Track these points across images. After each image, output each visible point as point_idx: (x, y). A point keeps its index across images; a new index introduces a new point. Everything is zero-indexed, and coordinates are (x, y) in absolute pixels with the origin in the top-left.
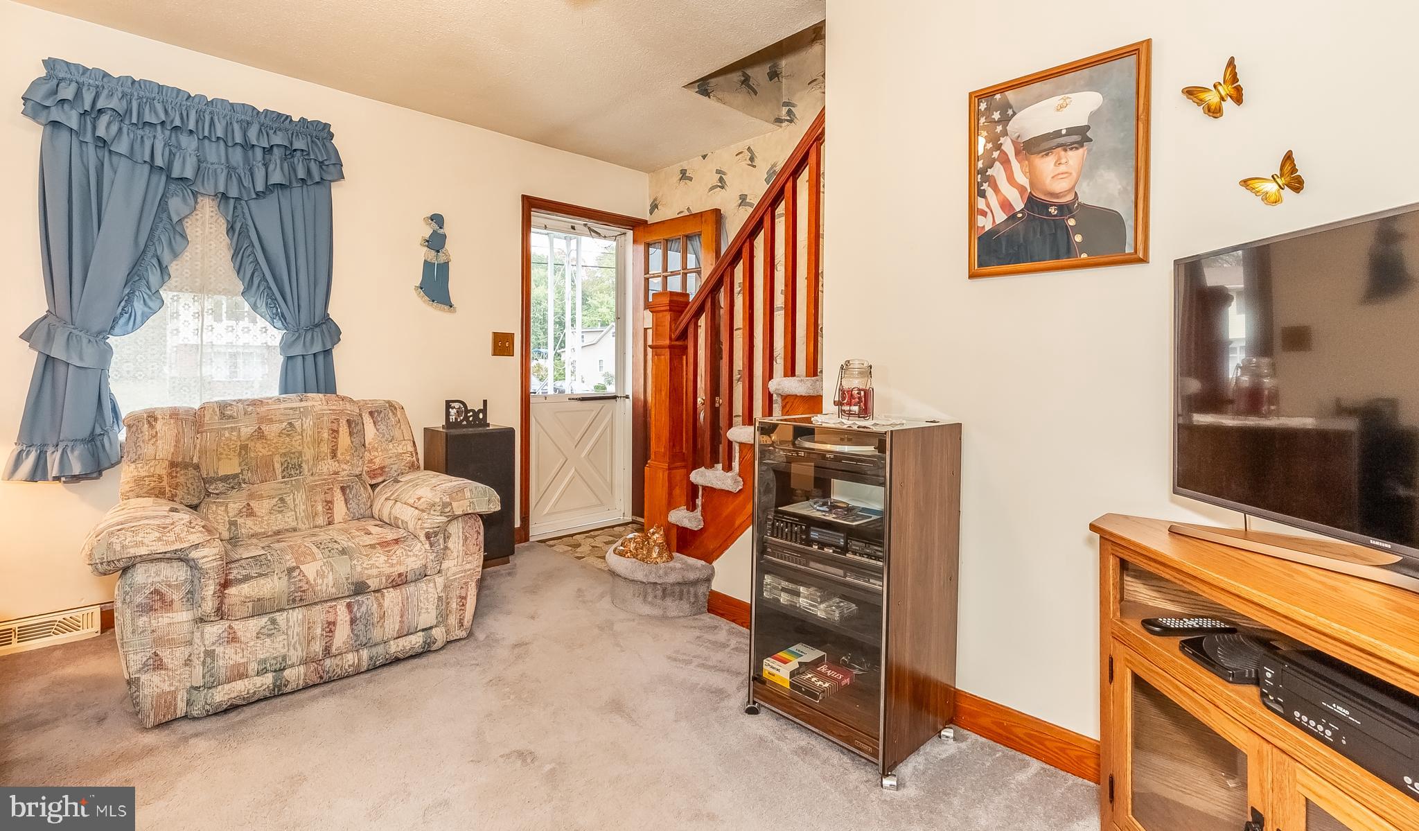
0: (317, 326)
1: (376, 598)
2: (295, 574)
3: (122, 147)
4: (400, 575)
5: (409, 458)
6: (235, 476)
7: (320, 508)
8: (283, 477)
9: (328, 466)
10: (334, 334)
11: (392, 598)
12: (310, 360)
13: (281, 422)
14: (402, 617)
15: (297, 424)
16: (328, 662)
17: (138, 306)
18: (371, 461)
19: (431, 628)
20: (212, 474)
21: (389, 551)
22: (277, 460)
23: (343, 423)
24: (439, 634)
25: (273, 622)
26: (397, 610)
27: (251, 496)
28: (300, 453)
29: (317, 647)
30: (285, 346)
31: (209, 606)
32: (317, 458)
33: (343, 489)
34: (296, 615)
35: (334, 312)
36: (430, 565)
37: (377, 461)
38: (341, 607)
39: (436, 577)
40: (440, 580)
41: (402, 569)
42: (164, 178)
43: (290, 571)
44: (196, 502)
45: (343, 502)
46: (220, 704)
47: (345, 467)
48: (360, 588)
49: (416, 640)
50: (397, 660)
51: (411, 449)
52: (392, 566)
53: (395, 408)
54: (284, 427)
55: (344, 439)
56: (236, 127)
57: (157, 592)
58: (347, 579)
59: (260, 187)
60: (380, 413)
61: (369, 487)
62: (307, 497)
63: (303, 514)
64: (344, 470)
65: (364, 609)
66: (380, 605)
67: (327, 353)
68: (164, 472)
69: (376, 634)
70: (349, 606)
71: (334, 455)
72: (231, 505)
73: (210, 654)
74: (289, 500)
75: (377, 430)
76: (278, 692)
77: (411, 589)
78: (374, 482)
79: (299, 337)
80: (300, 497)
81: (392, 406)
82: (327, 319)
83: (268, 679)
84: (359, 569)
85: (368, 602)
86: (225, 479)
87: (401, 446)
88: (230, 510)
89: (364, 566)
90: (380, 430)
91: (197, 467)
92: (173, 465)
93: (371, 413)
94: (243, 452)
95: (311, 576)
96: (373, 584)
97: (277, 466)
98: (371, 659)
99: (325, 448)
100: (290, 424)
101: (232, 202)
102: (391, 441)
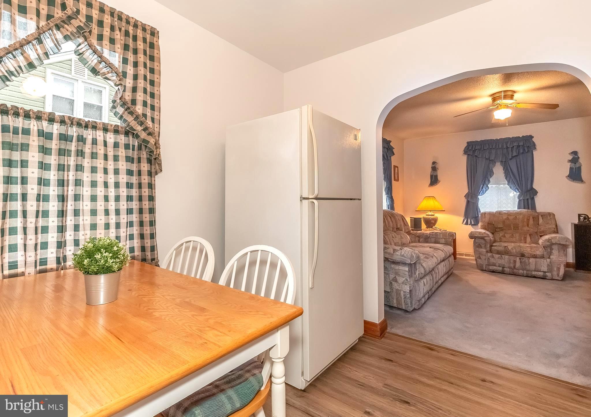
0: (529, 191)
1: (528, 259)
4: (534, 255)
5: (553, 229)
6: (502, 228)
7: (523, 239)
8: (514, 230)
9: (526, 228)
10: (536, 193)
11: (532, 260)
12: (525, 201)
13: (513, 216)
14: (535, 266)
15: (518, 217)
16: (515, 270)
17: (484, 188)
18: (540, 229)
19: (546, 272)
20: (497, 227)
22: (512, 225)
23: (531, 217)
24: (549, 274)
25: (502, 256)
26: (534, 263)
27: (505, 233)
28: (518, 224)
29: (512, 265)
30: (519, 197)
31: (488, 249)
32: (523, 226)
33: (530, 235)
34: (507, 257)
35: (535, 187)
36: (545, 255)
37: (542, 229)
38: (518, 259)
39: (547, 259)
40: (548, 260)
41: (535, 253)
44: (493, 232)
45: (530, 238)
46: (491, 270)
47: (531, 229)
48: (523, 255)
49: (541, 274)
50: (535, 277)
51: (554, 226)
52: (532, 252)
53: (551, 215)
55: (531, 222)
57: (480, 244)
58: (519, 252)
59: (510, 157)
60: (545, 215)
61: (539, 236)
62: (519, 235)
63: (517, 239)
64: (531, 230)
65: (524, 260)
66: (529, 261)
67: (533, 199)
68: (487, 225)
69: (528, 267)
70: (520, 259)
71: (528, 226)
73: (489, 259)
74: (514, 235)
75: (543, 220)
76: (503, 273)
77: (538, 260)
78: (541, 235)
79: (522, 194)
80: (517, 235)
81: (550, 214)
82: (532, 189)
83: (501, 268)
84: (522, 250)
85: (525, 260)
86: (500, 228)
87: (551, 226)
88: (500, 235)
89: (524, 250)
91: (493, 225)
92: (488, 223)
93: (542, 216)
94: (504, 222)
95: (510, 249)
96: (526, 255)
97: (512, 227)
98: (527, 273)
99: (525, 224)
100: (516, 217)
101: (504, 162)
102: (547, 224)
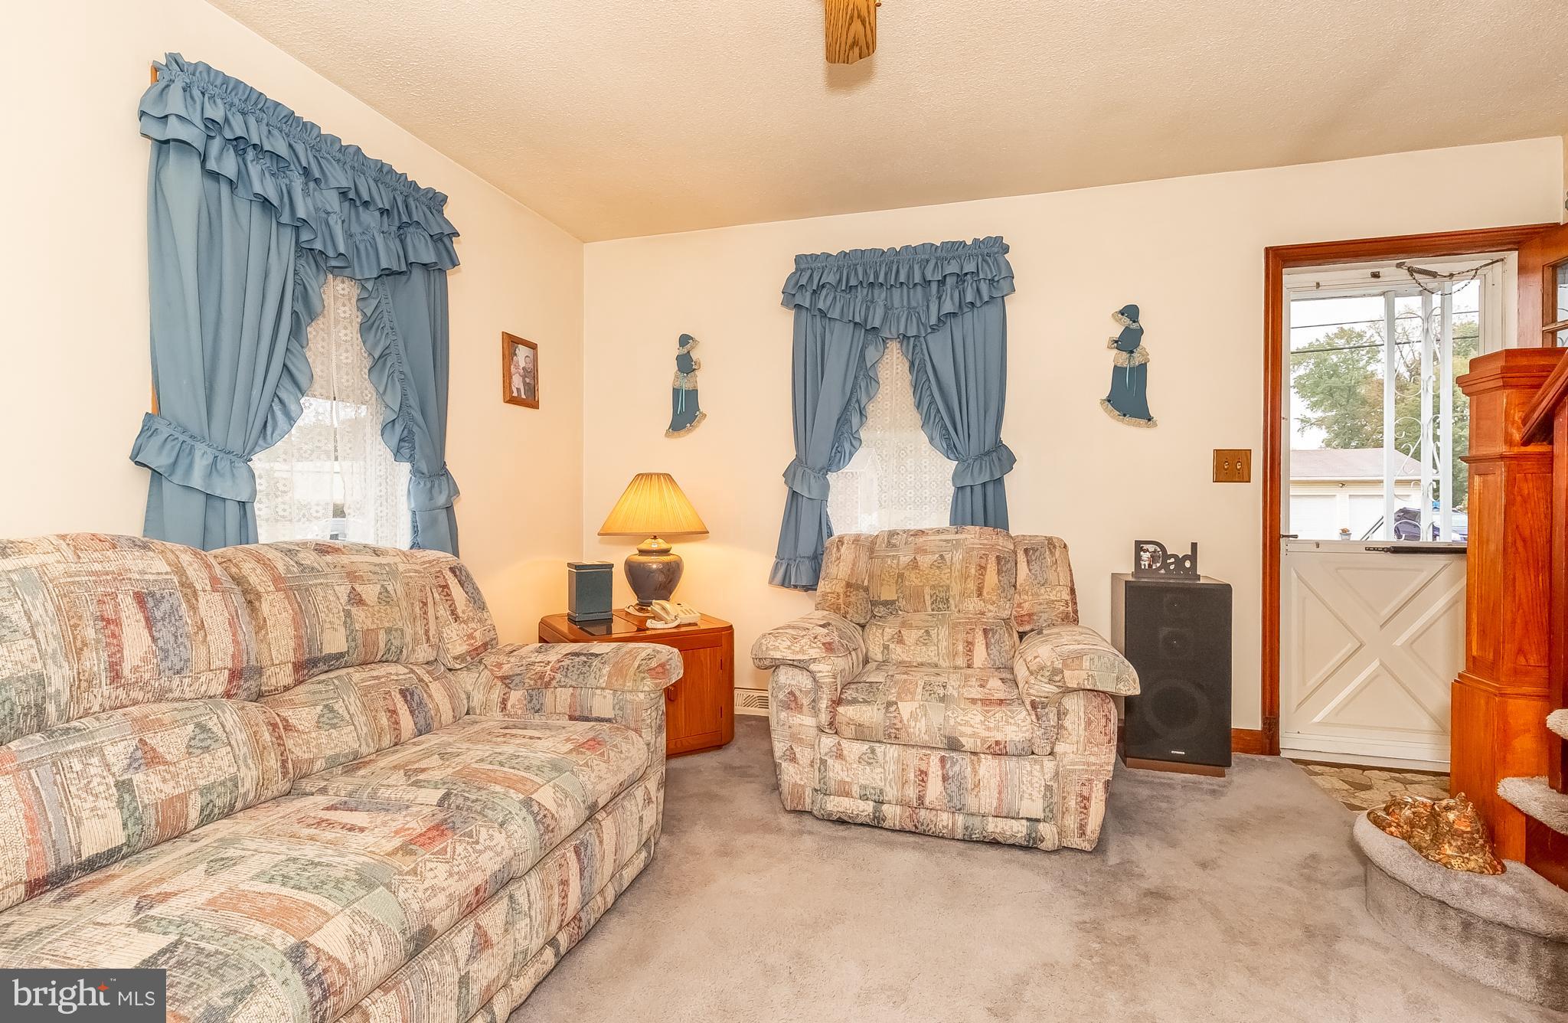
0: (988, 453)
1: (972, 761)
2: (892, 709)
3: (836, 315)
4: (997, 743)
5: (1062, 608)
6: (893, 602)
7: (960, 648)
8: (933, 610)
9: (973, 605)
10: (1007, 460)
11: (988, 767)
12: (978, 491)
13: (933, 553)
14: (1000, 793)
15: (948, 557)
16: (923, 813)
17: (847, 446)
18: (1020, 605)
19: (1038, 820)
20: (876, 598)
21: (988, 711)
22: (927, 591)
23: (992, 559)
24: (1047, 830)
25: (873, 751)
26: (994, 782)
27: (904, 624)
28: (948, 587)
29: (911, 793)
30: (956, 476)
31: (824, 718)
32: (963, 594)
33: (985, 631)
34: (893, 751)
35: (1006, 437)
36: (1037, 741)
37: (1026, 605)
38: (935, 759)
39: (1046, 759)
40: (1049, 765)
41: (999, 737)
42: (863, 330)
43: (889, 704)
44: (862, 621)
45: (984, 646)
46: (830, 814)
47: (991, 608)
48: (954, 745)
49: (1018, 829)
50: (994, 843)
51: (1066, 596)
52: (989, 729)
53: (1055, 547)
54: (935, 558)
55: (991, 577)
56: (916, 267)
57: (791, 693)
58: (940, 729)
59: (933, 320)
60: (1035, 550)
61: (1016, 636)
62: (949, 633)
63: (944, 651)
64: (990, 611)
65: (957, 768)
66: (975, 772)
67: (999, 482)
68: (841, 591)
69: (971, 803)
70: (943, 760)
71: (980, 595)
72: (887, 630)
73: (823, 762)
74: (933, 633)
75: (1030, 570)
76: (875, 824)
77: (1011, 763)
78: (1021, 630)
79: (968, 467)
80: (944, 632)
81: (1051, 543)
82: (999, 446)
83: (868, 807)
84: (952, 722)
85: (962, 764)
86: (886, 603)
87: (1054, 592)
88: (885, 634)
89: (958, 720)
90: (1033, 571)
91: (866, 590)
92: (849, 585)
93: (1026, 551)
94: (900, 580)
95: (905, 716)
96: (968, 743)
97: (927, 597)
98: (966, 828)
99: (972, 585)
100: (941, 556)
101: (912, 339)
102: (1043, 585)
